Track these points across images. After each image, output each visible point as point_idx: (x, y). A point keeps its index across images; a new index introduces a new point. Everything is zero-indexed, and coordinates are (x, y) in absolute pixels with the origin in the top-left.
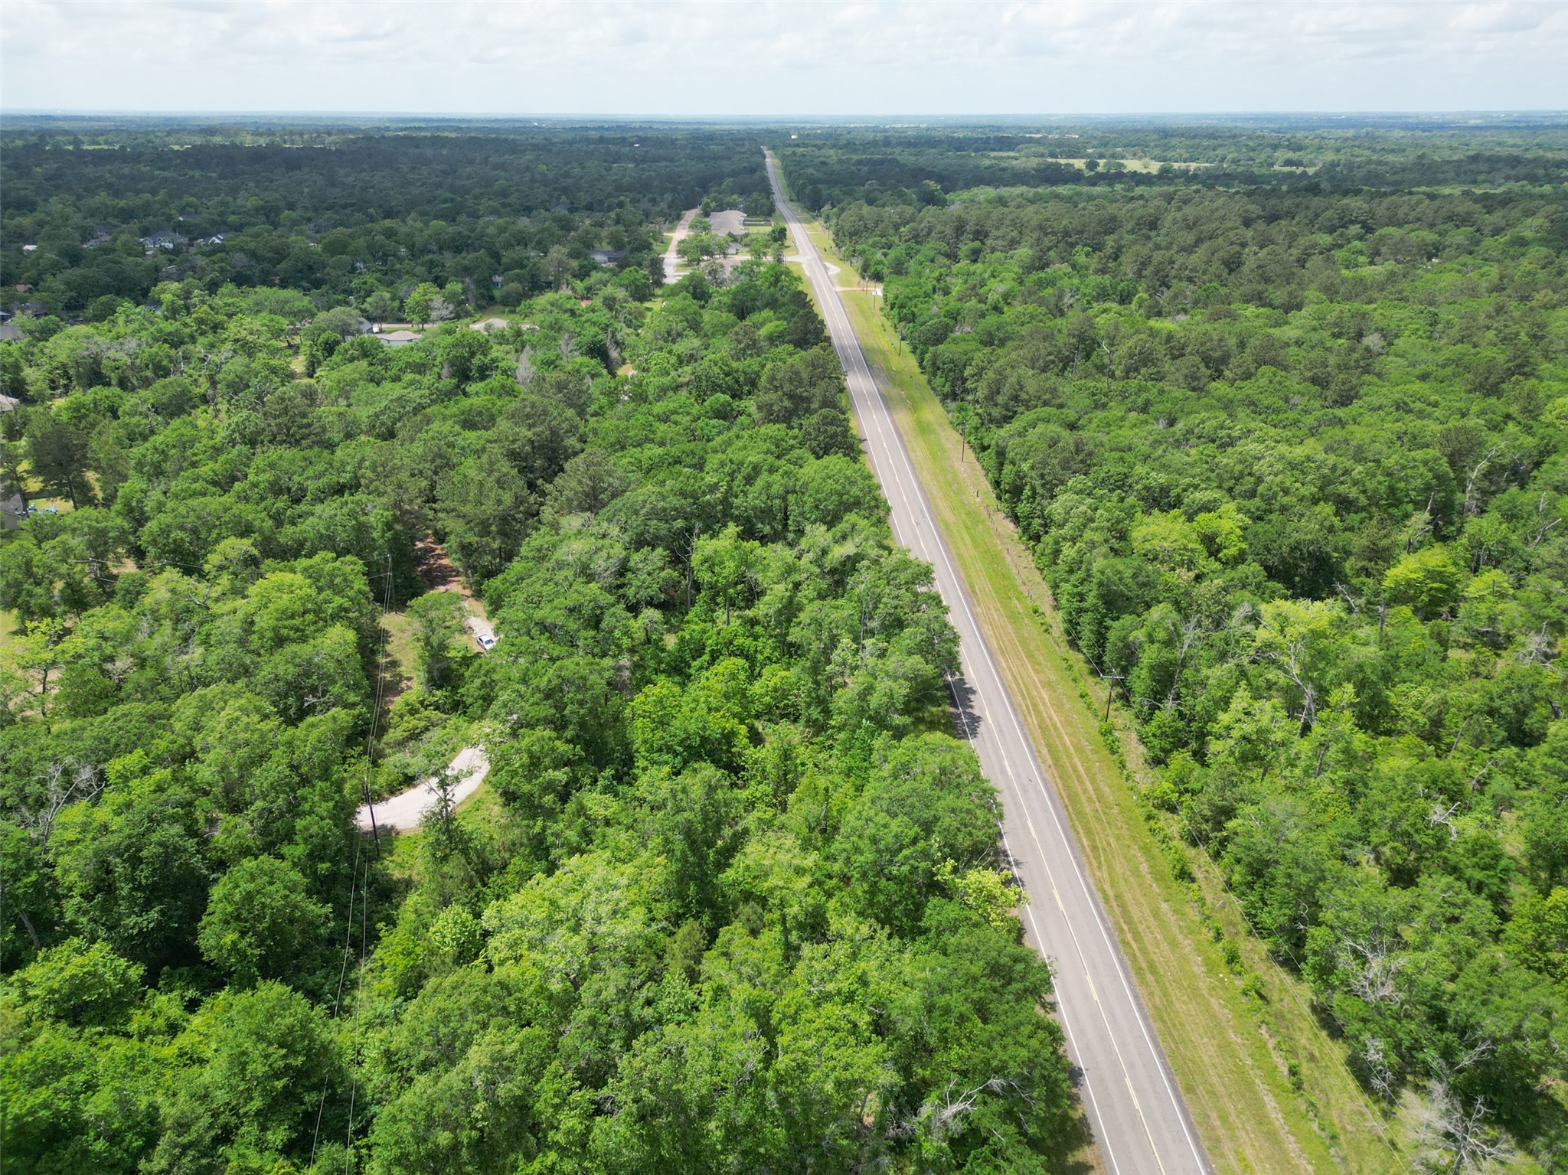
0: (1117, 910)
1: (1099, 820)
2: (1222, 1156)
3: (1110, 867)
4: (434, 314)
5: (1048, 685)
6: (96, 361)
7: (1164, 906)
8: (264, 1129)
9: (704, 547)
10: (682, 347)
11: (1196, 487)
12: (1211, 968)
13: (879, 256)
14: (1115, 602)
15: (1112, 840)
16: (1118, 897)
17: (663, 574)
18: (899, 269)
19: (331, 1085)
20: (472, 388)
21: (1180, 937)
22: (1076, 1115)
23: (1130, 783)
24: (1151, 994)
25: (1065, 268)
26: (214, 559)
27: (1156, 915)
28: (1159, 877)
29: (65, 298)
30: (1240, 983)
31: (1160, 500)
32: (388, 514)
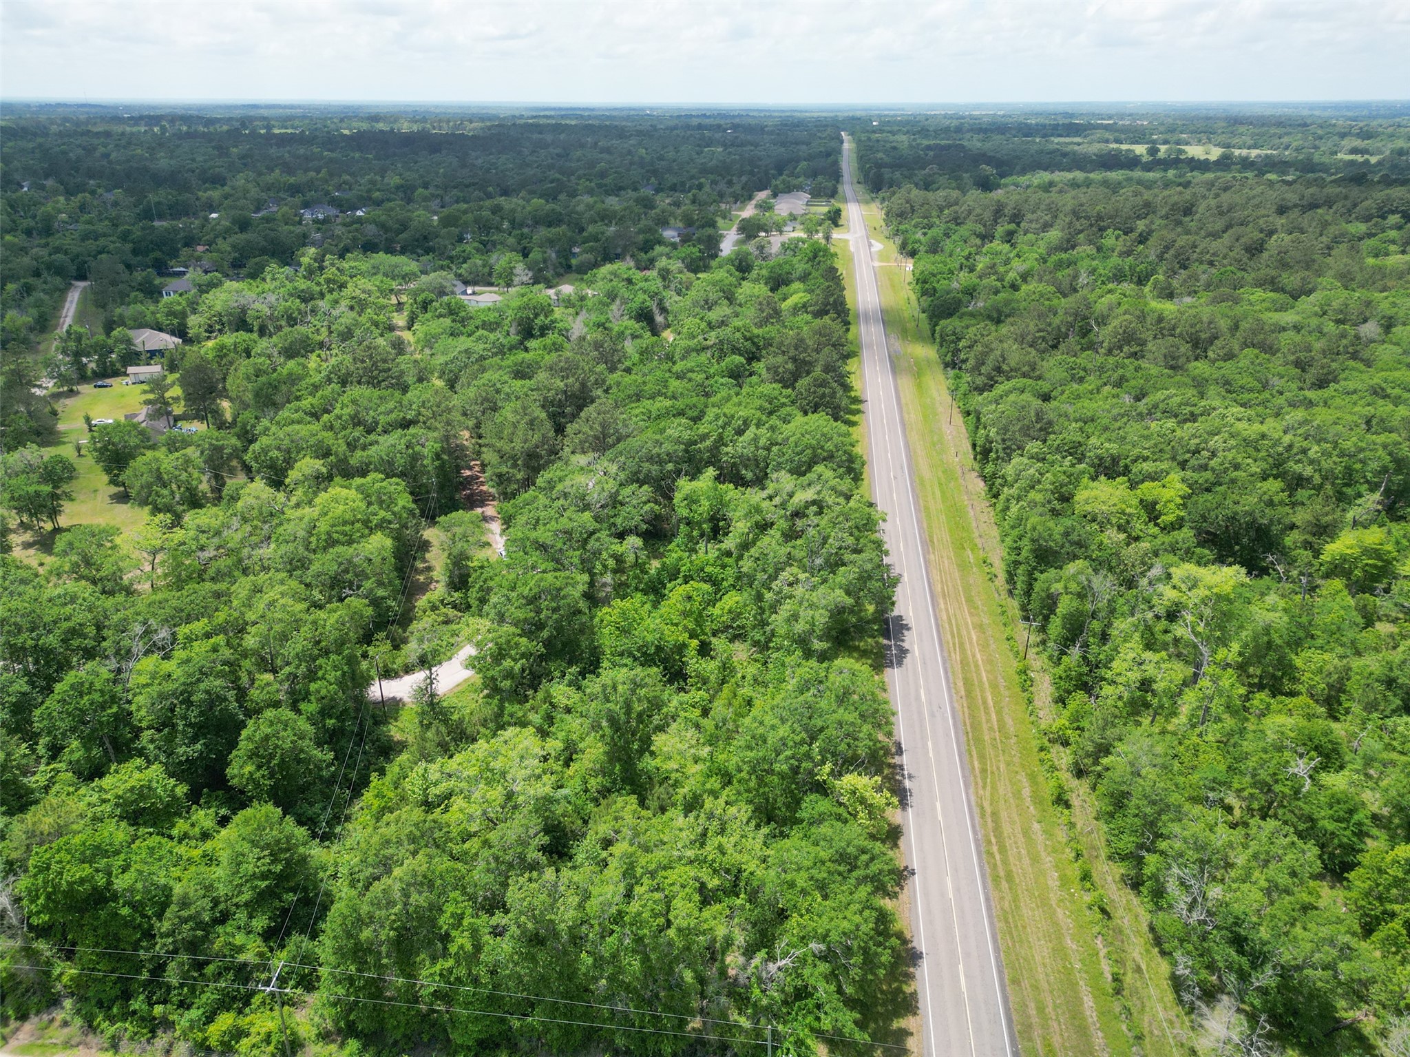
0: (990, 825)
1: (995, 747)
2: (1030, 1039)
3: (994, 788)
4: (516, 280)
5: (980, 627)
6: (244, 311)
7: (1036, 826)
8: (251, 917)
9: (684, 486)
10: (714, 316)
11: (1145, 459)
12: (1064, 882)
13: (919, 236)
14: (1046, 557)
15: (1002, 766)
16: (994, 814)
17: (647, 507)
18: (934, 248)
19: (305, 890)
20: (532, 344)
21: (1043, 854)
22: (908, 989)
23: (1033, 718)
24: (1002, 898)
25: (1090, 249)
26: (293, 475)
27: (1026, 833)
28: (1037, 800)
29: (230, 258)
30: (1088, 898)
31: (1109, 468)
32: (437, 446)
